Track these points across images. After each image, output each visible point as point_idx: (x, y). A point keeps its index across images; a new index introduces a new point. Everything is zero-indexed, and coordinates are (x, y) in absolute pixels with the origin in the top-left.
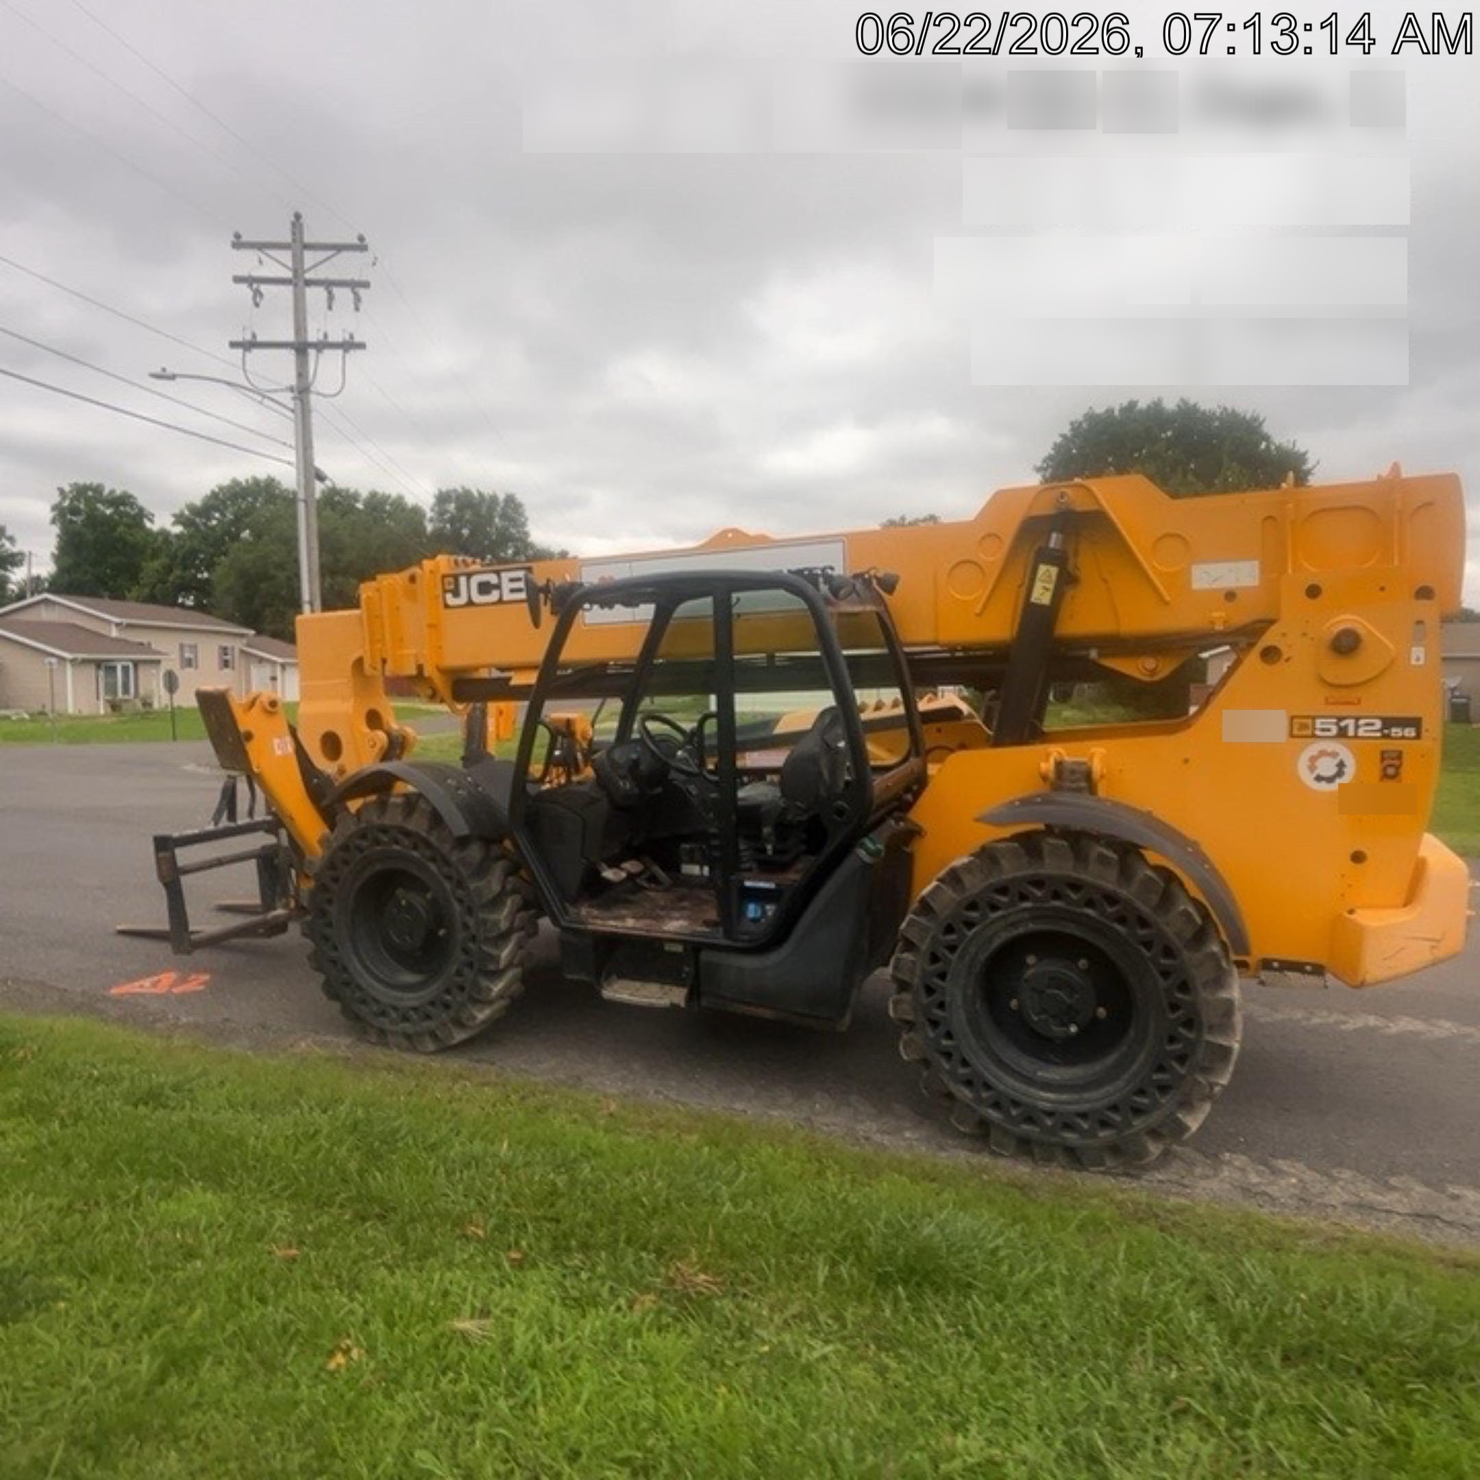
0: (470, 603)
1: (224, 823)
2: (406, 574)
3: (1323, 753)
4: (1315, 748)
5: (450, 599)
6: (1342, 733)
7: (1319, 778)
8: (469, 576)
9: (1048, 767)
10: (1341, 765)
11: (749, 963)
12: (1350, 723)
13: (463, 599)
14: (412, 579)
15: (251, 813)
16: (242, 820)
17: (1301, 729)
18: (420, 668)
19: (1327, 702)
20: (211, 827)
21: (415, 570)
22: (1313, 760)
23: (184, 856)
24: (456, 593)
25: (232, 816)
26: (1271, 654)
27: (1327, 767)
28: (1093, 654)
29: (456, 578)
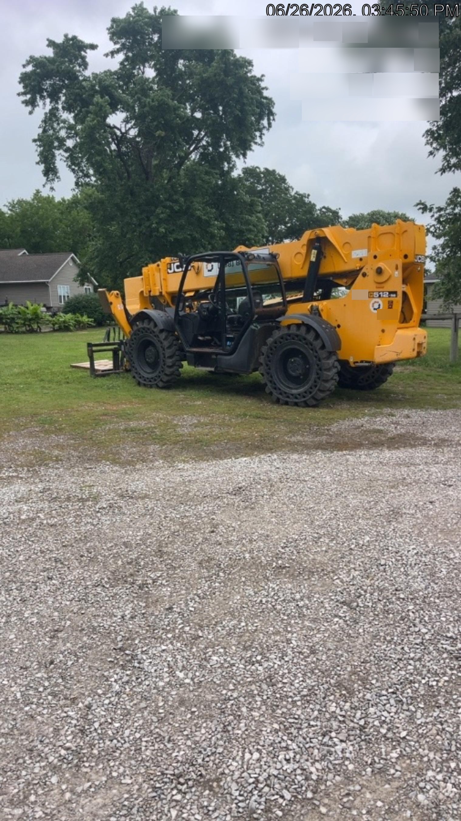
0: (174, 272)
1: (106, 342)
2: (156, 264)
3: (375, 302)
4: (374, 300)
5: (169, 271)
6: (380, 296)
7: (375, 309)
8: (174, 263)
9: (309, 307)
10: (379, 305)
11: (228, 357)
12: (381, 293)
13: (172, 271)
14: (158, 265)
15: (114, 339)
16: (111, 341)
17: (371, 295)
18: (161, 293)
19: (377, 288)
20: (102, 342)
21: (159, 263)
22: (373, 304)
23: (94, 348)
24: (170, 269)
25: (108, 340)
26: (364, 275)
27: (376, 306)
28: (331, 278)
29: (170, 264)
